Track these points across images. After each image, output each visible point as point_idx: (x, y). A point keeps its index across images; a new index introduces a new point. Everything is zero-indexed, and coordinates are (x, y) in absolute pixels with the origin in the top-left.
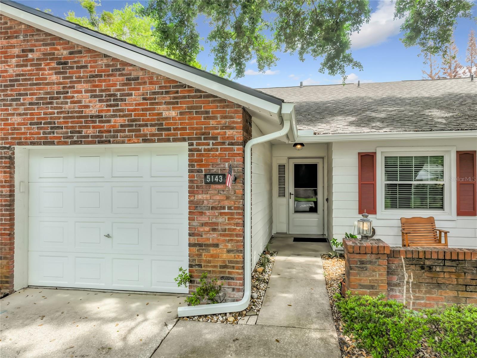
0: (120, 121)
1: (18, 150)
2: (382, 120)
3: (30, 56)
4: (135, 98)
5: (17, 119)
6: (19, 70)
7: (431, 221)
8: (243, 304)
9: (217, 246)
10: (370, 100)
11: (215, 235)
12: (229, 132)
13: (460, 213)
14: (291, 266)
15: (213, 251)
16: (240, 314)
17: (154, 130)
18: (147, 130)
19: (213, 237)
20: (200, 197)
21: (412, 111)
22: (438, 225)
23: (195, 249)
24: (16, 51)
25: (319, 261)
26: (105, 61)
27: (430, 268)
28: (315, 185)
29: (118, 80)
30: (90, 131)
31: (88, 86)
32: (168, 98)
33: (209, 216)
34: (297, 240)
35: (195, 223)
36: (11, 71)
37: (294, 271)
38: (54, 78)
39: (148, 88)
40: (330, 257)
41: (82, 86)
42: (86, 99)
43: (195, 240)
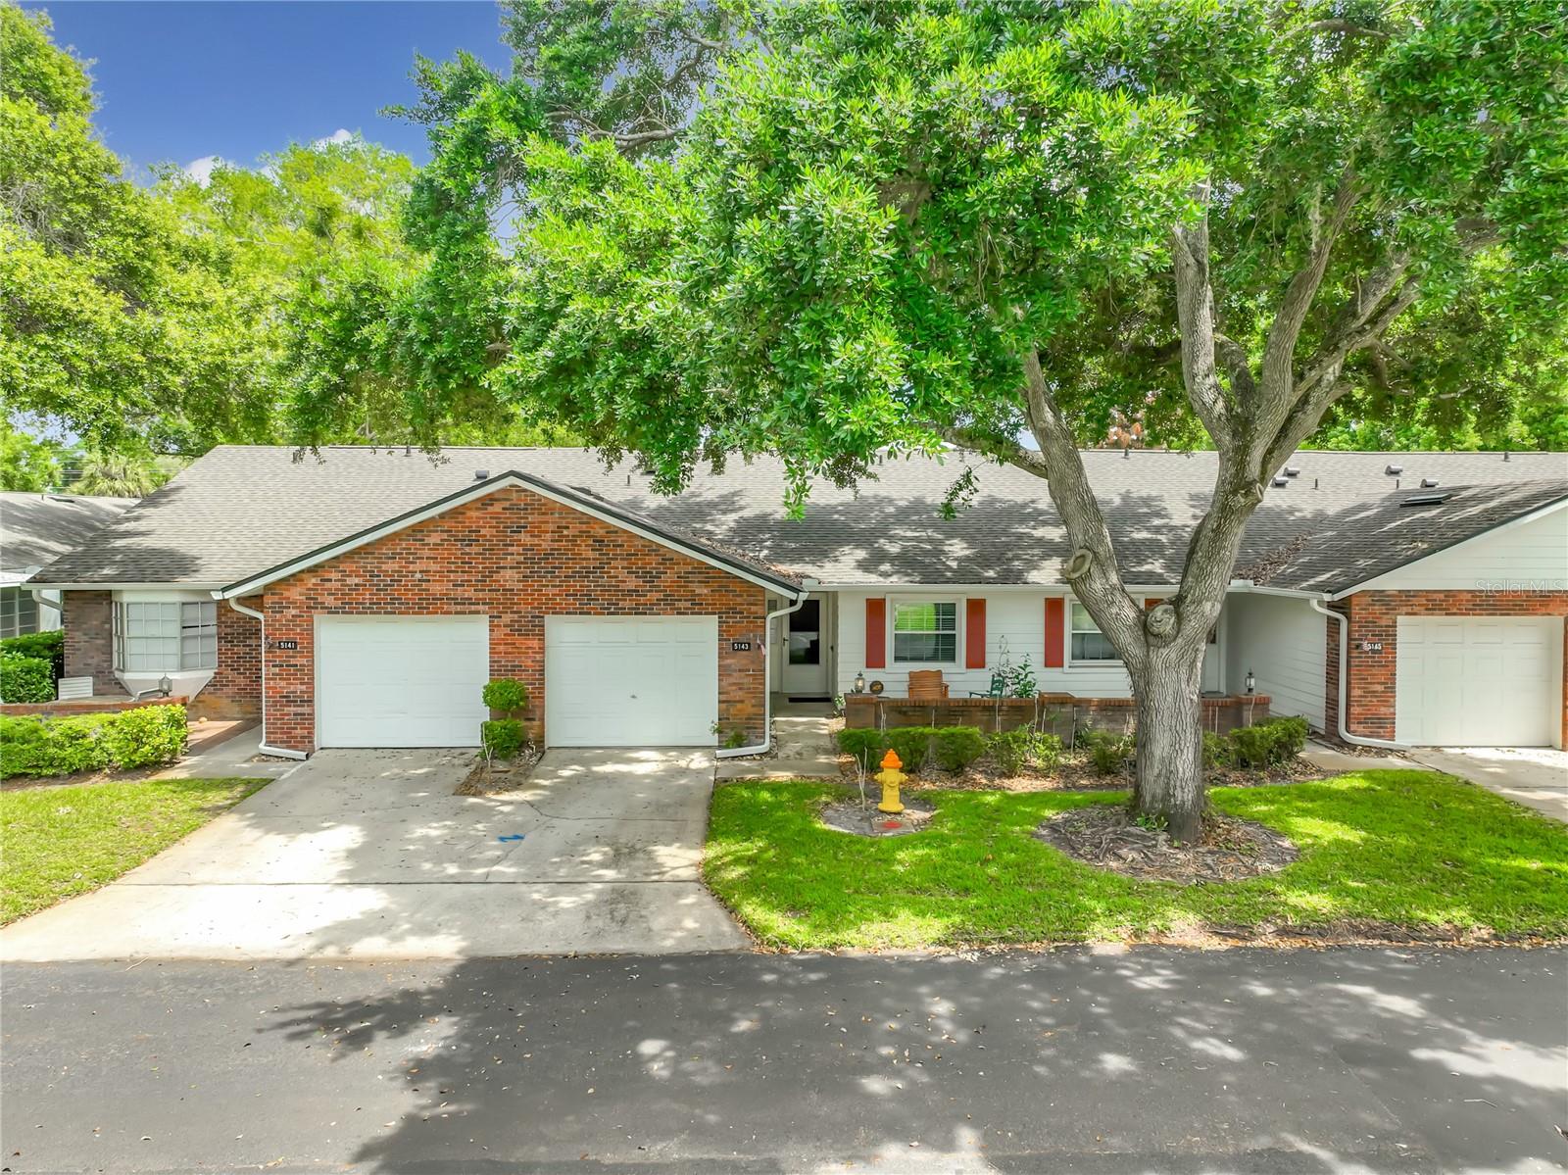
0: (654, 596)
1: (549, 619)
2: (891, 559)
3: (565, 532)
4: (669, 577)
5: (551, 591)
6: (556, 545)
7: (939, 673)
8: (765, 747)
9: (742, 702)
10: (891, 510)
11: (740, 693)
12: (754, 608)
13: (971, 665)
14: (797, 724)
15: (739, 706)
16: (761, 754)
17: (688, 604)
18: (681, 605)
19: (739, 695)
20: (728, 661)
21: (930, 540)
22: (945, 679)
23: (724, 706)
24: (551, 527)
25: (823, 720)
26: (642, 542)
27: (905, 713)
28: (817, 629)
29: (654, 560)
30: (627, 604)
31: (625, 564)
32: (701, 578)
33: (736, 677)
34: (792, 700)
35: (724, 683)
36: (544, 545)
37: (799, 728)
38: (591, 554)
39: (683, 569)
40: (834, 716)
41: (619, 564)
42: (623, 574)
43: (724, 697)
